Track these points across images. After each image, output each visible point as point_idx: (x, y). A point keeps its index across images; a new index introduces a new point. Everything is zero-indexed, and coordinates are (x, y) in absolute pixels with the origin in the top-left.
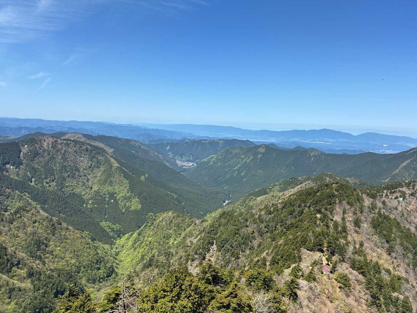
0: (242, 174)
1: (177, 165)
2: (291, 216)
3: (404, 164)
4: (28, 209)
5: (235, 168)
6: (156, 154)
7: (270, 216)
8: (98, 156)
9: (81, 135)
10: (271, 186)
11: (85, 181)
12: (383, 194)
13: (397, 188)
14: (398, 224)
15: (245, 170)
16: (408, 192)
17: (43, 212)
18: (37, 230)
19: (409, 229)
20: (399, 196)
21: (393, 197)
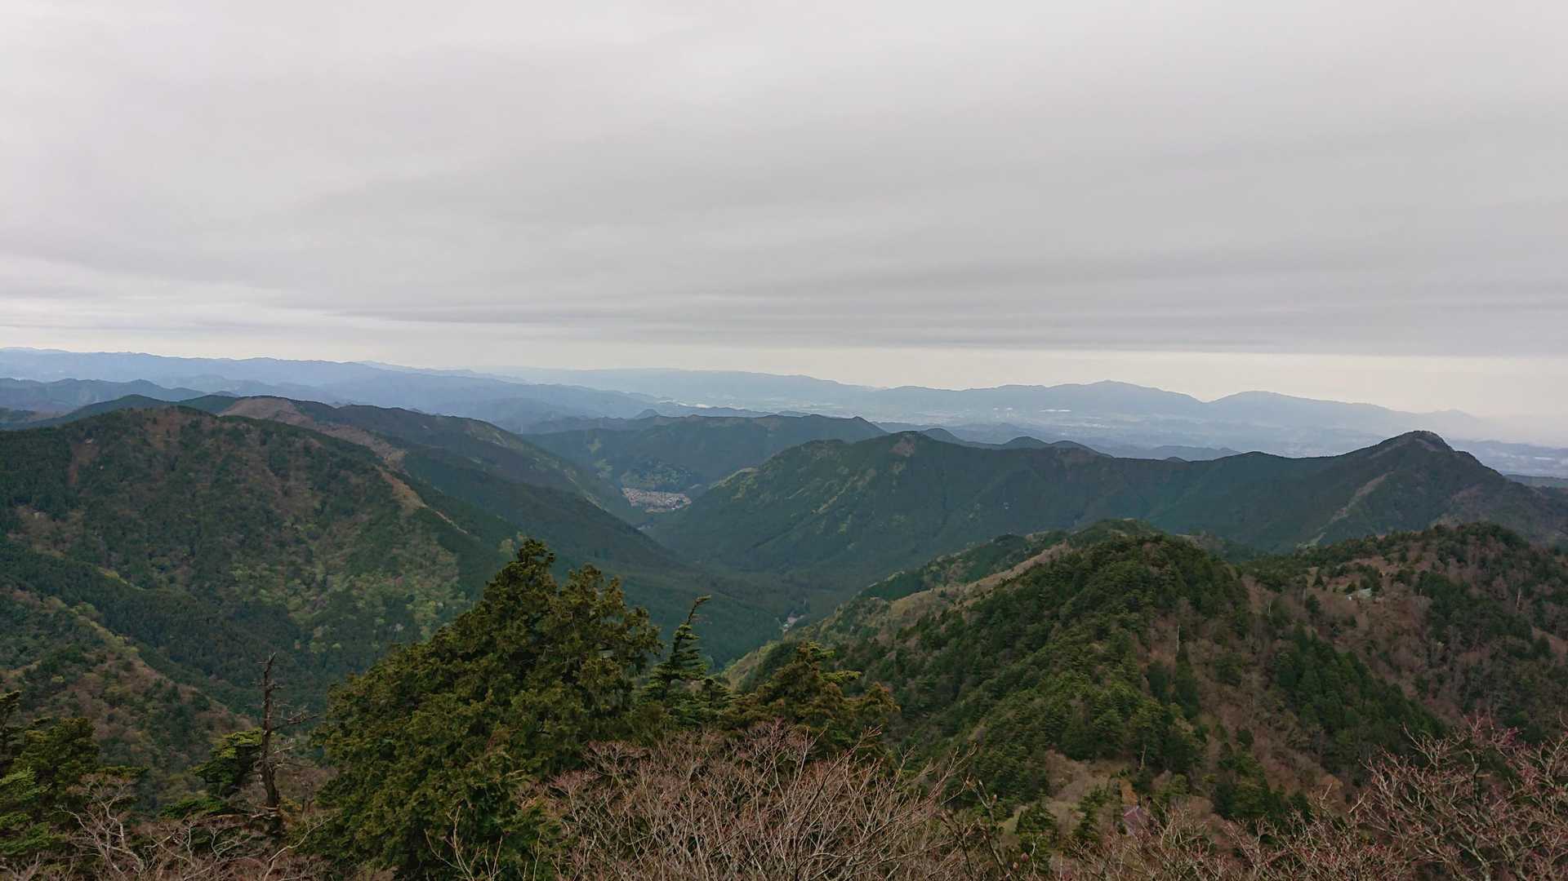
0: (843, 528)
1: (627, 501)
2: (1007, 650)
3: (1368, 488)
4: (93, 657)
5: (819, 507)
6: (556, 467)
7: (936, 653)
8: (349, 473)
9: (290, 403)
10: (938, 564)
11: (300, 561)
12: (1308, 578)
13: (1349, 559)
14: (1361, 670)
15: (850, 516)
16: (1386, 570)
17: (145, 666)
18: (124, 731)
19: (1397, 689)
20: (1358, 584)
21: (1342, 587)
